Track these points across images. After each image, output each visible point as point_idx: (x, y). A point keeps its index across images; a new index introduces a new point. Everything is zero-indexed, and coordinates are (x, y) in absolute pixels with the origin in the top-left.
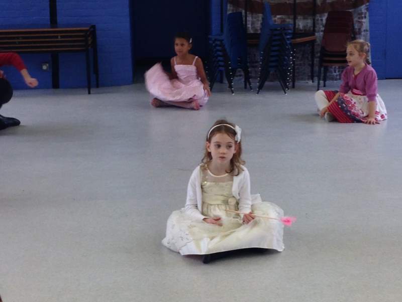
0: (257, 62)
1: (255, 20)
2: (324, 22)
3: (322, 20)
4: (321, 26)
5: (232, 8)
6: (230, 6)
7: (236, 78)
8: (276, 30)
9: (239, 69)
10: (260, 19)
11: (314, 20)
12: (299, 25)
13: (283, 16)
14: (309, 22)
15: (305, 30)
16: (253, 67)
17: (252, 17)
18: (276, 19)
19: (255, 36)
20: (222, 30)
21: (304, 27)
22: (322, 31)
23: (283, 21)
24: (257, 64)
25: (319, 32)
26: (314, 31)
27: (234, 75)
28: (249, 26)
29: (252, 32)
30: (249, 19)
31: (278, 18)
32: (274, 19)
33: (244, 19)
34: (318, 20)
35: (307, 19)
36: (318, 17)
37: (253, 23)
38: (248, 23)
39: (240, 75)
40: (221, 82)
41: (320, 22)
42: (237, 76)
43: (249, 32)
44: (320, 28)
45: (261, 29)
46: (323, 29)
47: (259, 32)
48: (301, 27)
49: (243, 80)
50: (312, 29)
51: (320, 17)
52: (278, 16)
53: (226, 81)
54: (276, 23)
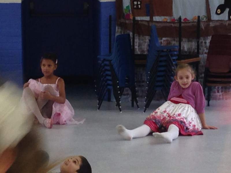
0: (143, 82)
1: (141, 41)
2: (208, 44)
3: (206, 43)
4: (205, 49)
5: (120, 30)
6: (118, 29)
7: (123, 97)
8: (163, 51)
9: (127, 88)
10: (147, 41)
11: (198, 42)
12: (184, 47)
13: (169, 39)
14: (194, 45)
15: (190, 52)
16: (140, 86)
17: (139, 39)
18: (162, 41)
19: (143, 57)
20: (110, 51)
21: (189, 49)
22: (206, 53)
23: (169, 43)
24: (143, 84)
25: (202, 54)
26: (198, 53)
27: (121, 94)
28: (136, 47)
29: (139, 53)
30: (137, 40)
31: (164, 41)
32: (160, 41)
33: (132, 40)
34: (202, 42)
35: (191, 41)
36: (202, 40)
37: (140, 45)
38: (135, 44)
39: (128, 94)
40: (109, 100)
41: (203, 44)
42: (125, 95)
43: (136, 53)
44: (204, 50)
45: (148, 51)
46: (207, 51)
47: (146, 53)
48: (186, 49)
49: (130, 99)
50: (196, 51)
51: (204, 39)
52: (164, 39)
53: (114, 100)
54: (162, 45)
